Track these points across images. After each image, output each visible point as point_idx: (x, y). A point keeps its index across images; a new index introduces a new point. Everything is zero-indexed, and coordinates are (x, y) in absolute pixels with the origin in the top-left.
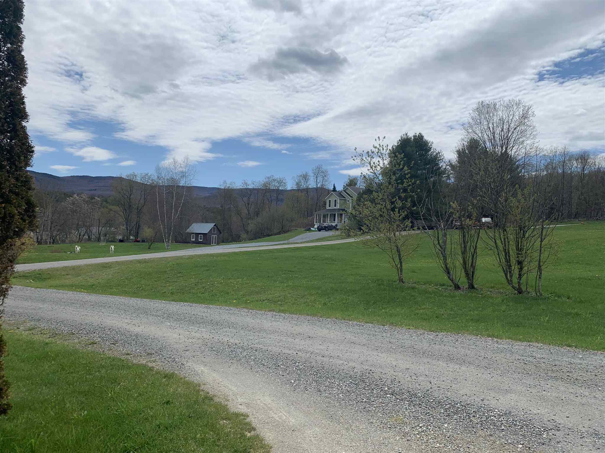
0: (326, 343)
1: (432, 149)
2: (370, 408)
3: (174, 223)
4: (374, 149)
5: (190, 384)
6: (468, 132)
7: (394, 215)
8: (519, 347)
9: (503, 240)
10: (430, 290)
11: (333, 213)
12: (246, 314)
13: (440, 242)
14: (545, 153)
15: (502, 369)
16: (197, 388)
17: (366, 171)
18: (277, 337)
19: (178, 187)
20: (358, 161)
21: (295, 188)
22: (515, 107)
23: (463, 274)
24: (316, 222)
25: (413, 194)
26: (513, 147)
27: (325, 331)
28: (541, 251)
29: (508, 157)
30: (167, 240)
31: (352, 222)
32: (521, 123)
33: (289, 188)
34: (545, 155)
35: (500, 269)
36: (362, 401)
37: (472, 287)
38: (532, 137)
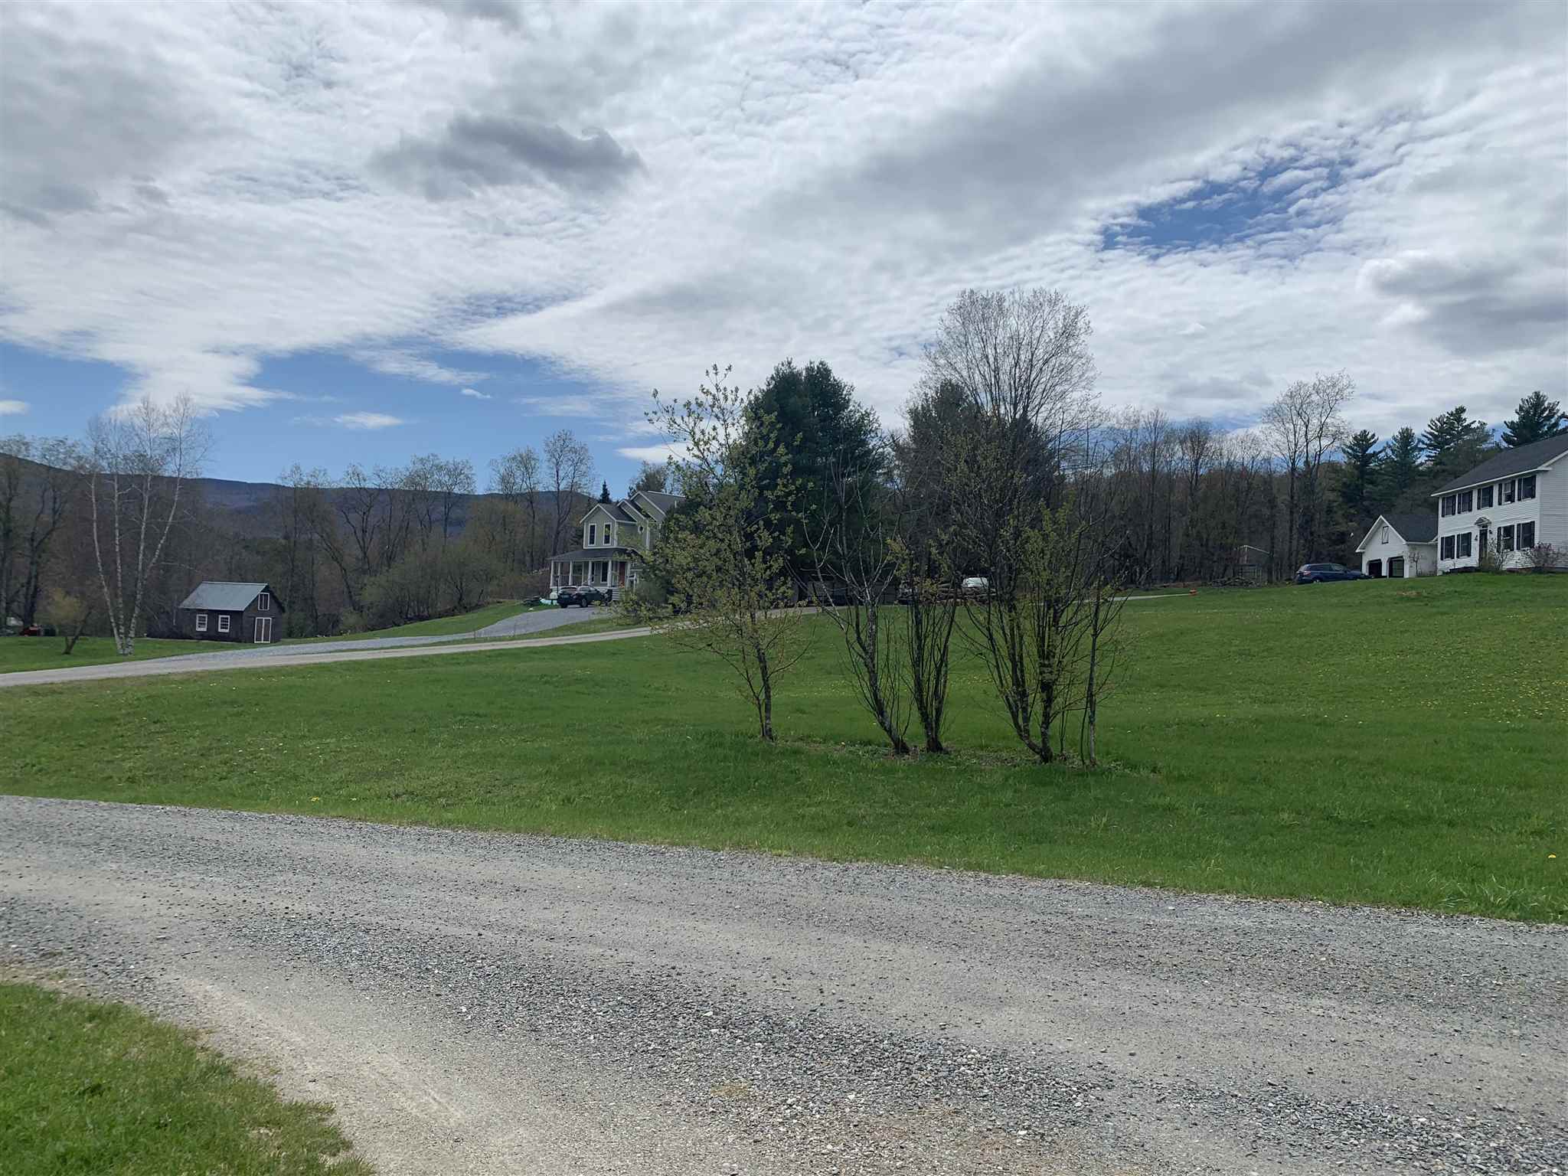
0: (561, 903)
1: (851, 403)
2: (665, 1065)
3: (145, 582)
4: (702, 397)
5: (167, 1033)
6: (937, 366)
7: (753, 566)
8: (1036, 890)
9: (1008, 632)
10: (836, 755)
11: (601, 559)
12: (344, 834)
13: (861, 635)
14: (1114, 421)
15: (994, 947)
16: (190, 1042)
17: (682, 452)
18: (428, 894)
19: (158, 479)
20: (661, 426)
21: (496, 492)
22: (1047, 310)
23: (916, 715)
24: (554, 585)
25: (800, 515)
26: (1041, 405)
27: (562, 872)
28: (1093, 657)
29: (1029, 429)
30: (122, 631)
31: (651, 585)
32: (1059, 349)
33: (480, 490)
34: (1111, 429)
35: (1002, 703)
36: (645, 1049)
37: (935, 746)
38: (1084, 383)
